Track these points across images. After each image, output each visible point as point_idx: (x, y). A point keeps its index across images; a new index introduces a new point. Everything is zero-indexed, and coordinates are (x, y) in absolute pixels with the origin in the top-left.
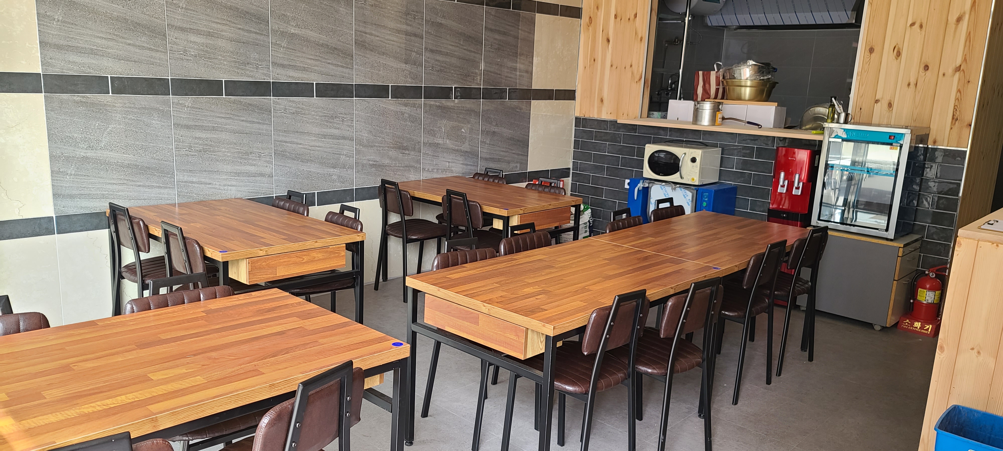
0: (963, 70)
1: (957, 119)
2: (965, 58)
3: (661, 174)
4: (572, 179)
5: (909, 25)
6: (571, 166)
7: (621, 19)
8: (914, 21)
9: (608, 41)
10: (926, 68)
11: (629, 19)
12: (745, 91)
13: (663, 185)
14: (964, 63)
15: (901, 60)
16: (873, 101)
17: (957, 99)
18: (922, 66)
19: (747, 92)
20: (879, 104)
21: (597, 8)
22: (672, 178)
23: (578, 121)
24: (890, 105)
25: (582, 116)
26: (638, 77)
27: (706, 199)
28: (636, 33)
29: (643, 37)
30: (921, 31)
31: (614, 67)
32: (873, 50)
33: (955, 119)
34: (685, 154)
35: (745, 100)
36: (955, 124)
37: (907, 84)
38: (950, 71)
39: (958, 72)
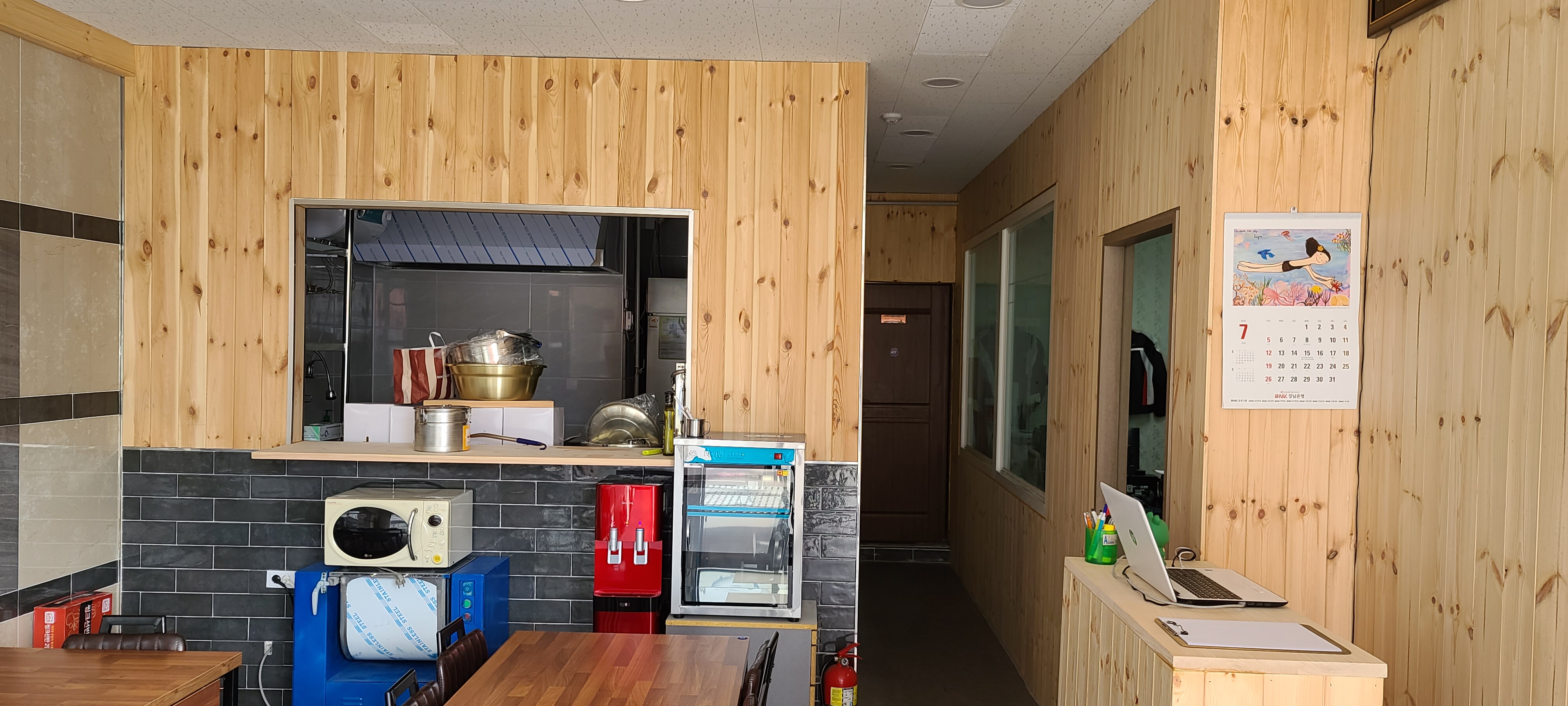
0: (837, 348)
1: (839, 420)
2: (837, 330)
3: (366, 555)
4: (123, 584)
5: (756, 282)
6: (119, 557)
7: (226, 250)
8: (762, 276)
9: (198, 290)
10: (788, 345)
11: (246, 250)
12: (495, 383)
13: (373, 578)
14: (837, 338)
15: (752, 333)
16: (721, 397)
17: (835, 390)
18: (783, 343)
19: (498, 385)
20: (730, 400)
21: (164, 224)
22: (391, 560)
23: (132, 457)
24: (745, 401)
25: (141, 446)
26: (278, 363)
27: (470, 594)
28: (265, 278)
29: (283, 285)
30: (774, 290)
31: (218, 343)
32: (709, 317)
33: (836, 420)
34: (415, 511)
35: (495, 399)
36: (837, 426)
37: (765, 369)
38: (820, 350)
39: (831, 351)
